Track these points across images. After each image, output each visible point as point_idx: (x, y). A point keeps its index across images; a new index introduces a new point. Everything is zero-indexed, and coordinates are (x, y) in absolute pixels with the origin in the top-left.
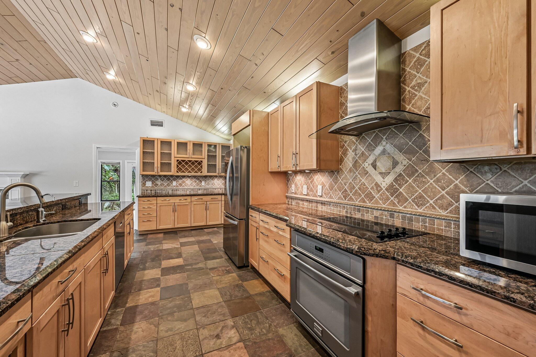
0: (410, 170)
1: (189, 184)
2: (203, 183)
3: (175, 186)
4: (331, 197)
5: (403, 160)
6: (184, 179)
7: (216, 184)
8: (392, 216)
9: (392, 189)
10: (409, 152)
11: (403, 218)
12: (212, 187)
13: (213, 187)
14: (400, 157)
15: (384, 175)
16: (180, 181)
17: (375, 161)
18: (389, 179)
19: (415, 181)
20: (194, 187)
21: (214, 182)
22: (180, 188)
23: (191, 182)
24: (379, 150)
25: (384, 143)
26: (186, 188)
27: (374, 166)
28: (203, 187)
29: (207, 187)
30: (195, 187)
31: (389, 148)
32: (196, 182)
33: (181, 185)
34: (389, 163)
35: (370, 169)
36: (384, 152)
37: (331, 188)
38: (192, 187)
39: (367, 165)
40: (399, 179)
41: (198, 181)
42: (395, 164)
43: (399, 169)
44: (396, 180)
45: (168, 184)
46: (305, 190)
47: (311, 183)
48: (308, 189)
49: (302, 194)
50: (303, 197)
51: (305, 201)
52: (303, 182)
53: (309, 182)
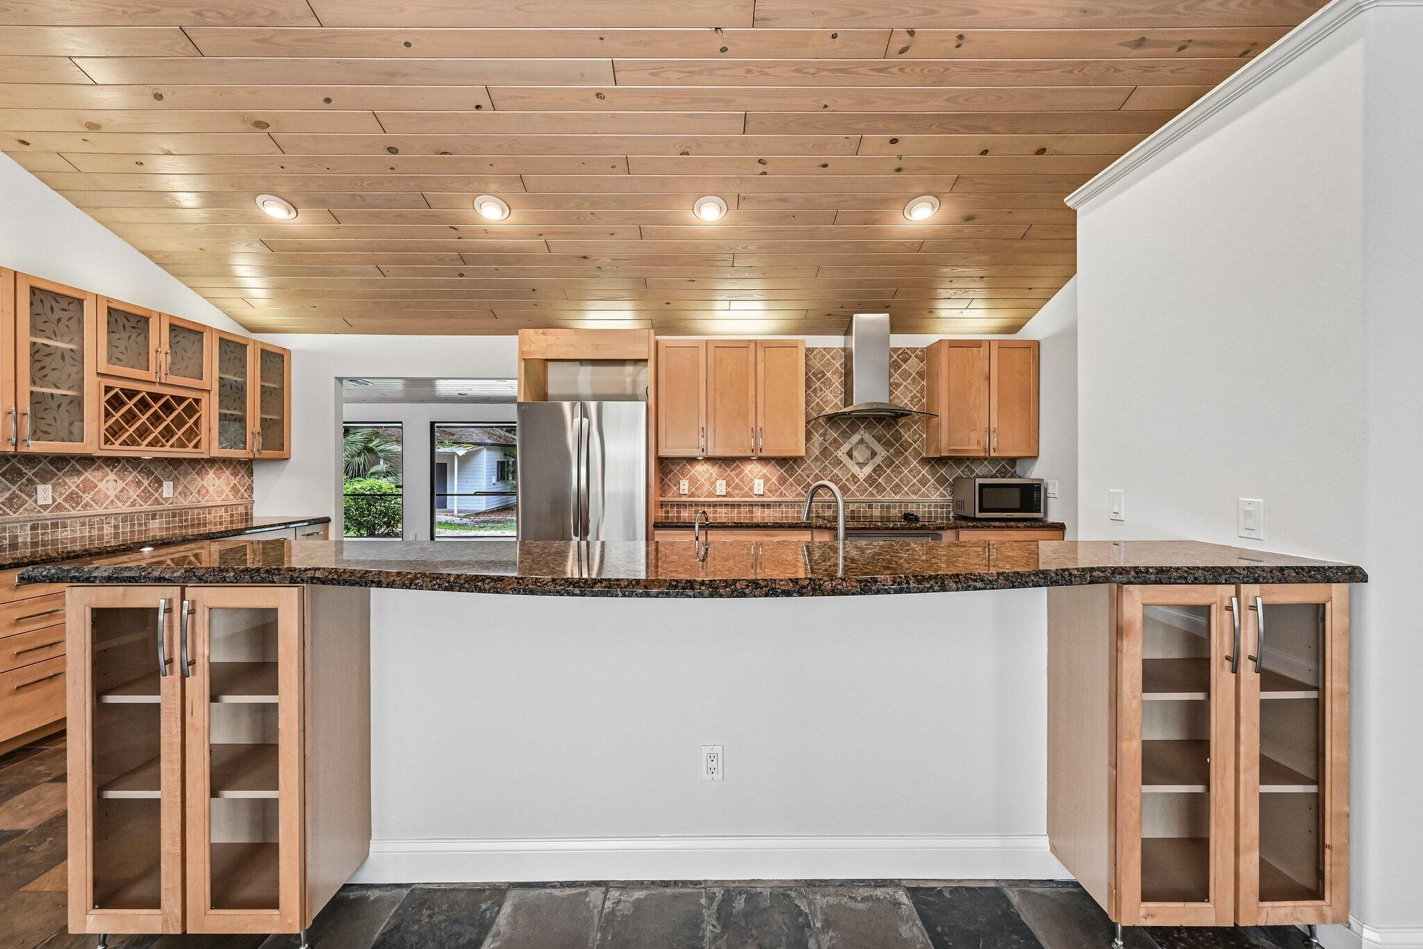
0: (889, 462)
1: (112, 494)
2: (168, 489)
3: (45, 507)
4: (781, 494)
5: (882, 453)
6: (89, 475)
7: (211, 489)
8: (870, 507)
9: (869, 479)
10: (887, 445)
11: (882, 507)
12: (199, 505)
13: (203, 503)
14: (878, 448)
15: (861, 465)
16: (73, 483)
17: (851, 449)
18: (868, 470)
19: (892, 471)
20: (133, 505)
21: (205, 482)
22: (74, 513)
23: (121, 484)
24: (855, 438)
25: (862, 432)
26: (101, 511)
27: (850, 454)
28: (167, 506)
29: (184, 502)
30: (136, 509)
31: (868, 437)
32: (139, 484)
33: (73, 498)
34: (868, 453)
35: (845, 459)
36: (862, 441)
37: (782, 481)
38: (125, 509)
39: (841, 453)
40: (878, 469)
41: (146, 483)
42: (874, 454)
43: (878, 460)
44: (875, 470)
46: (721, 488)
47: (737, 476)
48: (728, 485)
49: (712, 494)
50: (715, 499)
51: (720, 505)
52: (714, 475)
53: (733, 474)
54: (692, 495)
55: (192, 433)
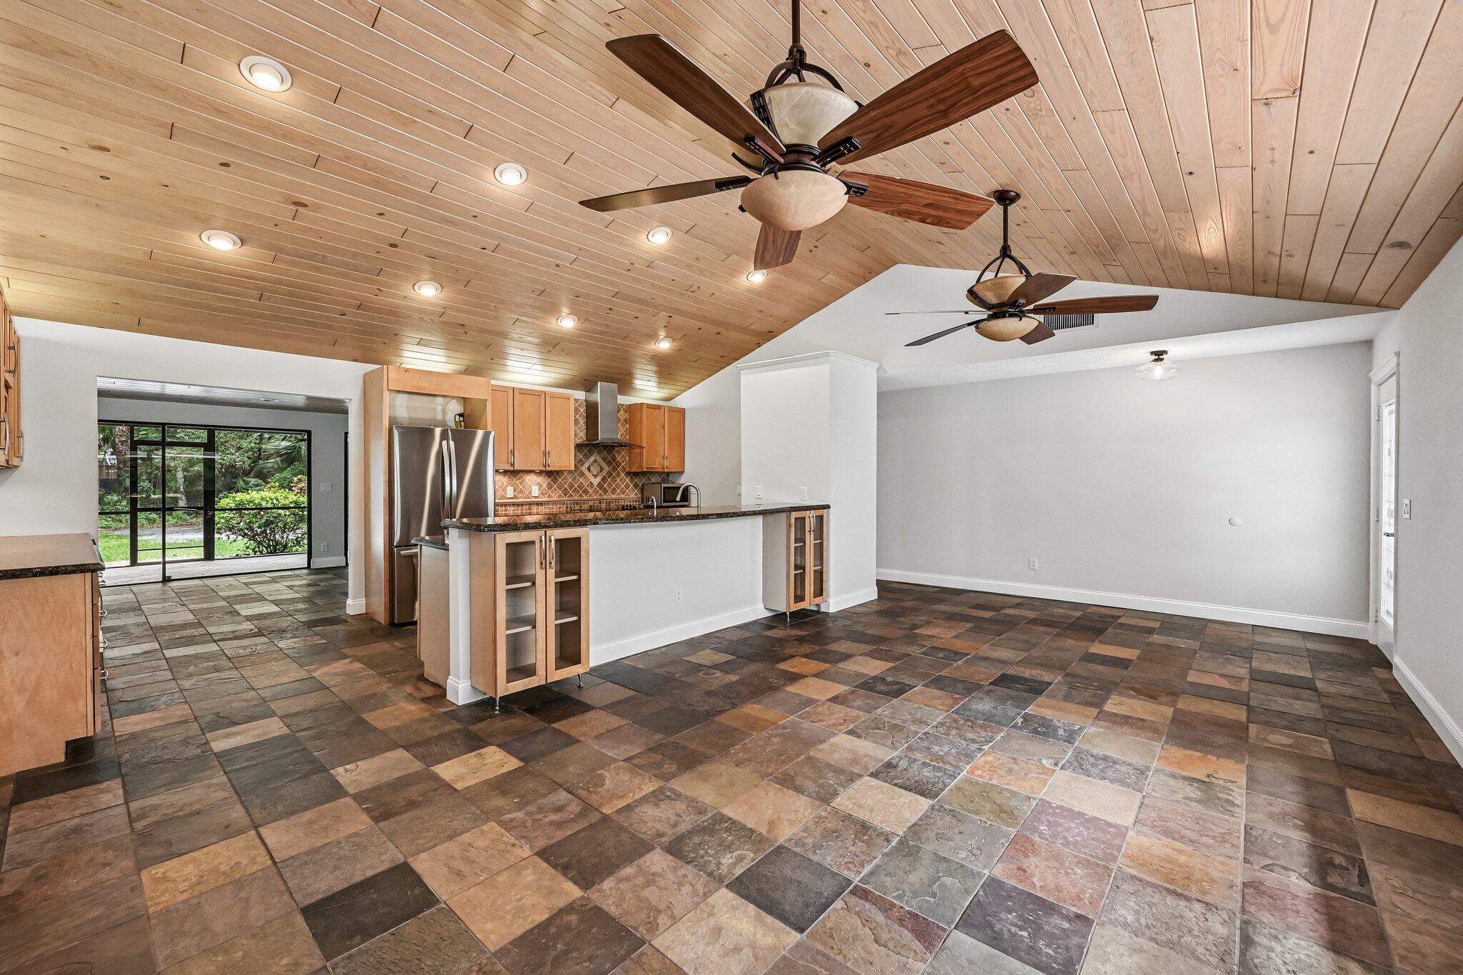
0: (610, 474)
4: (549, 496)
5: (606, 469)
8: (600, 503)
9: (600, 485)
10: (609, 463)
11: (606, 503)
14: (604, 465)
15: (595, 476)
17: (589, 466)
18: (598, 479)
19: (611, 480)
24: (592, 459)
25: (595, 455)
27: (589, 469)
31: (599, 459)
34: (599, 469)
35: (586, 472)
36: (595, 461)
37: (550, 487)
39: (584, 468)
40: (604, 479)
42: (602, 469)
43: (604, 473)
44: (602, 480)
46: (510, 492)
47: (521, 483)
48: (515, 490)
49: (503, 497)
50: (506, 501)
51: (510, 505)
52: (505, 483)
53: (518, 482)
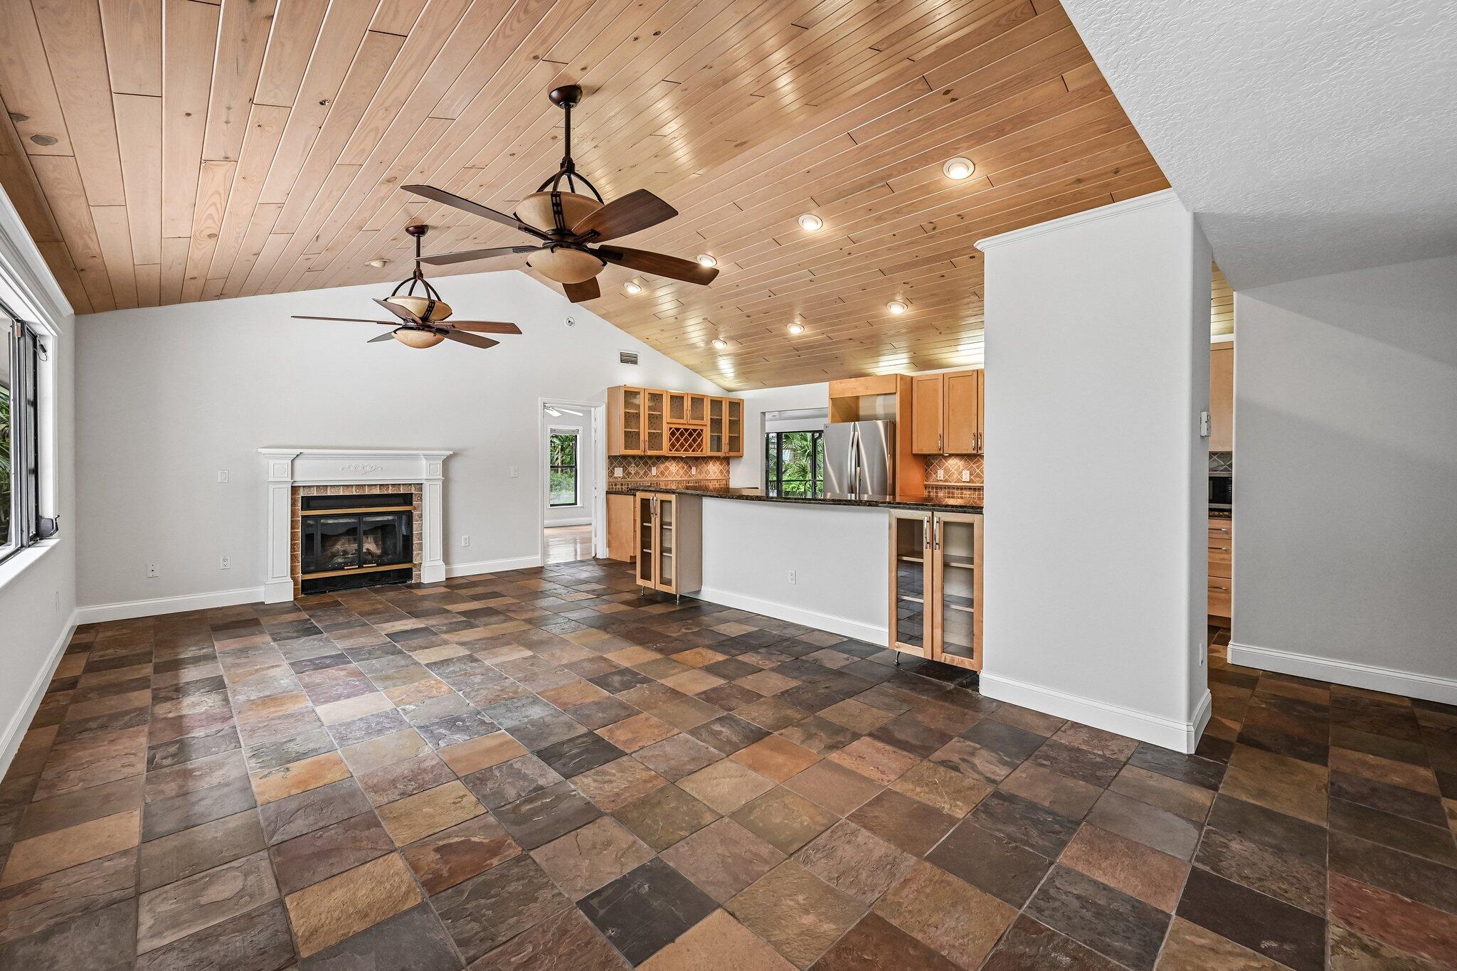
1: (674, 472)
2: (694, 470)
3: (654, 476)
6: (667, 464)
7: (711, 471)
12: (706, 478)
13: (708, 478)
16: (662, 467)
20: (681, 477)
21: (709, 468)
22: (662, 479)
23: (677, 468)
26: (670, 479)
28: (693, 478)
29: (700, 477)
30: (683, 479)
32: (683, 468)
33: (662, 473)
38: (679, 478)
41: (686, 467)
45: (645, 472)
46: (966, 476)
47: (978, 467)
48: (971, 474)
49: (959, 481)
50: (963, 484)
51: (966, 489)
52: (961, 467)
53: (975, 466)
54: (946, 481)
55: (700, 445)
